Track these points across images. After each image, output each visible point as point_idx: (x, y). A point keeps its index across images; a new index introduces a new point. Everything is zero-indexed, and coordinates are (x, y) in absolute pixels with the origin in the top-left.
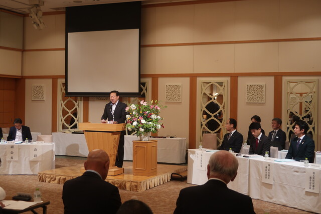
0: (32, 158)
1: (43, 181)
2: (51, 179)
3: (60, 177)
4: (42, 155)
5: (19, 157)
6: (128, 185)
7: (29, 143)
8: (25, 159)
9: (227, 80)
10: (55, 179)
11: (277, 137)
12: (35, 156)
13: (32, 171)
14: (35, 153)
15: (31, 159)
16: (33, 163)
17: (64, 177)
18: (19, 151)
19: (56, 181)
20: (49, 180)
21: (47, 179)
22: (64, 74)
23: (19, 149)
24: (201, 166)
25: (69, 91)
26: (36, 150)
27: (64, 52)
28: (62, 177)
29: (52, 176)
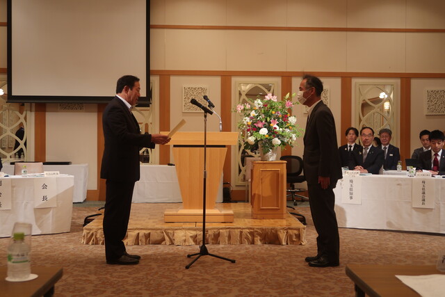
0: (39, 203)
1: (97, 243)
3: (137, 232)
4: (57, 196)
5: (12, 203)
6: (283, 236)
8: (26, 205)
11: (391, 155)
12: (45, 198)
13: (40, 227)
14: (45, 192)
15: (37, 206)
16: (40, 211)
17: (147, 232)
18: (12, 191)
19: (130, 240)
23: (13, 187)
25: (14, 93)
26: (45, 187)
28: (142, 233)
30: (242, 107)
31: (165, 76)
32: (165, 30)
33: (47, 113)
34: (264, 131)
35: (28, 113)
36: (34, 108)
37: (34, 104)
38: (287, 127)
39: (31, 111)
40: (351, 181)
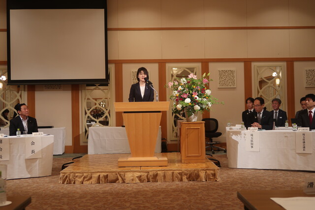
0: (29, 155)
1: (70, 183)
2: (84, 178)
3: (98, 174)
4: (42, 150)
5: (10, 155)
7: (22, 136)
8: (20, 157)
9: (198, 66)
10: (91, 178)
11: (281, 118)
12: (33, 152)
13: (29, 172)
15: (27, 158)
16: (30, 161)
17: (105, 174)
18: (10, 147)
19: (94, 180)
20: (81, 180)
21: (77, 179)
22: (6, 59)
23: (10, 144)
24: (252, 147)
25: (12, 78)
26: (33, 143)
27: (6, 33)
28: (102, 175)
29: (85, 174)
30: (172, 84)
31: (119, 64)
32: (118, 31)
33: (36, 92)
34: (188, 101)
35: (23, 92)
36: (26, 89)
37: (26, 86)
38: (205, 97)
39: (24, 91)
40: (252, 135)
